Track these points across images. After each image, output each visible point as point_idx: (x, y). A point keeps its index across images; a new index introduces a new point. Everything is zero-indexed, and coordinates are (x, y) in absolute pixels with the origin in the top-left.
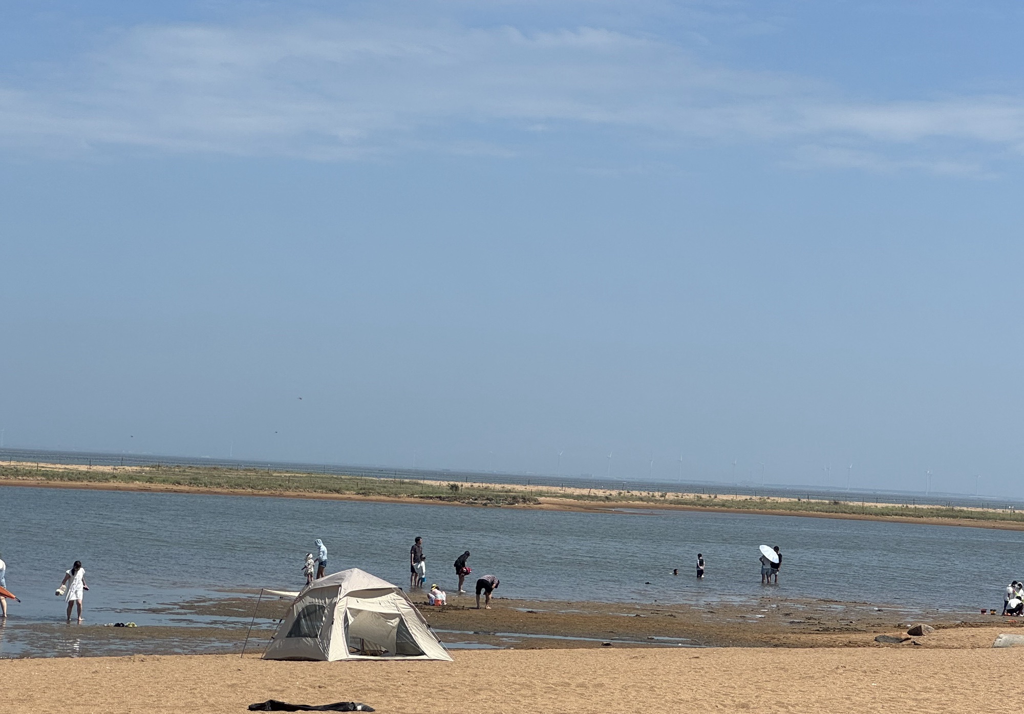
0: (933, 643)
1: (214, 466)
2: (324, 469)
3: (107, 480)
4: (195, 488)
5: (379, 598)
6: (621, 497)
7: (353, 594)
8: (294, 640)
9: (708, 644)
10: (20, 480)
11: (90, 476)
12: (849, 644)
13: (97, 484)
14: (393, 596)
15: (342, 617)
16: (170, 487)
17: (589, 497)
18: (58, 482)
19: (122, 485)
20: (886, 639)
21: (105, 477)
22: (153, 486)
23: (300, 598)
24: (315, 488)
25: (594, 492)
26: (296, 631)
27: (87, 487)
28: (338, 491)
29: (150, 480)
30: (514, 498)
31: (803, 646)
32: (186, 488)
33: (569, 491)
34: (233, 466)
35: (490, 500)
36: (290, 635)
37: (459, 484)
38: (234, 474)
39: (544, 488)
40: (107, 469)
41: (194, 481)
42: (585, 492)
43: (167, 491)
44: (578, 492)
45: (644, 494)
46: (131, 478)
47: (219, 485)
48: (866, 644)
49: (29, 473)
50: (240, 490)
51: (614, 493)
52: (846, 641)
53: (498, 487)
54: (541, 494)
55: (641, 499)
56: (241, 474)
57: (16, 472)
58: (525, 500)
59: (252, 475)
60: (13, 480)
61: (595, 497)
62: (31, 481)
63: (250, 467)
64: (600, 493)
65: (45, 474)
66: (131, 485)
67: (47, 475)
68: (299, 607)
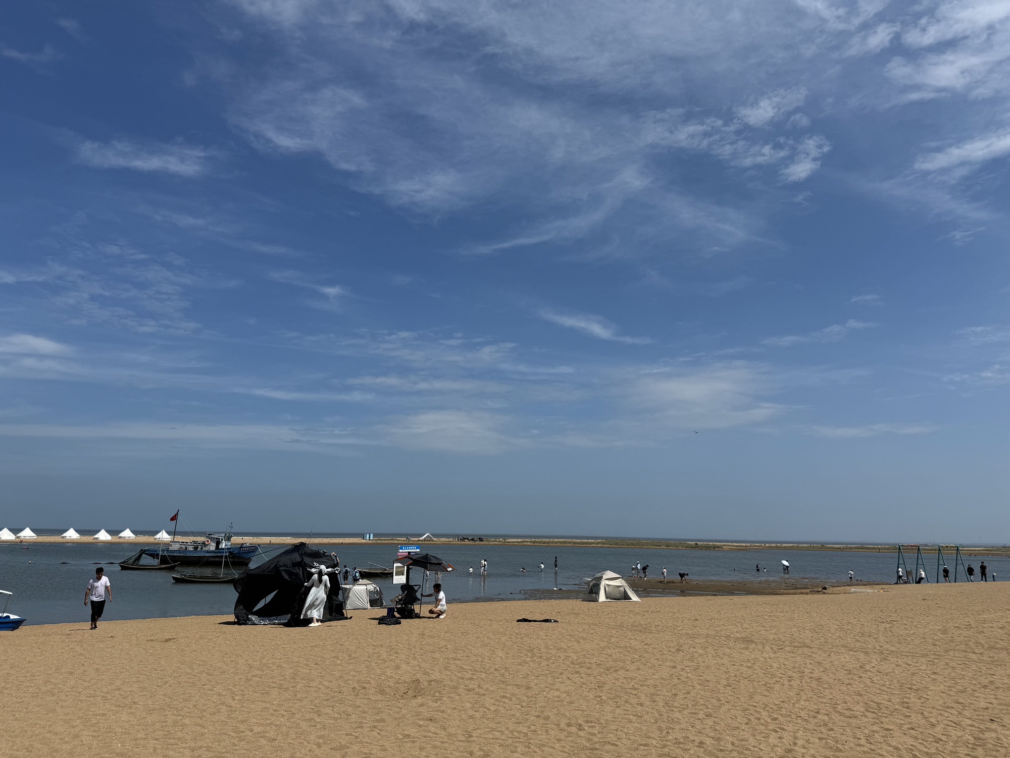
0: (830, 592)
1: (623, 539)
2: (657, 539)
3: (591, 544)
4: (616, 546)
5: (616, 581)
6: (751, 546)
7: (607, 579)
8: (590, 595)
9: (752, 594)
10: (567, 545)
11: (586, 543)
12: (801, 593)
13: (588, 545)
14: (621, 579)
15: (604, 587)
16: (609, 546)
17: (740, 546)
18: (577, 545)
19: (595, 545)
20: (814, 591)
21: (591, 543)
22: (604, 546)
23: (592, 581)
24: (652, 545)
25: (742, 544)
26: (591, 592)
27: (585, 546)
28: (659, 546)
29: (603, 544)
30: (715, 547)
31: (785, 594)
32: (614, 546)
33: (734, 544)
34: (629, 539)
35: (708, 548)
36: (589, 593)
37: (698, 543)
38: (629, 542)
39: (726, 544)
40: (592, 541)
41: (616, 544)
42: (739, 544)
43: (609, 547)
44: (737, 544)
45: (759, 545)
46: (598, 543)
47: (624, 545)
48: (807, 594)
49: (569, 543)
50: (630, 546)
51: (749, 544)
52: (800, 592)
53: (711, 543)
54: (724, 545)
55: (757, 546)
56: (632, 541)
57: (566, 542)
58: (718, 547)
59: (635, 542)
60: (565, 545)
61: (742, 546)
62: (570, 545)
63: (635, 539)
64: (744, 545)
65: (573, 543)
66: (598, 546)
67: (575, 543)
68: (591, 584)
